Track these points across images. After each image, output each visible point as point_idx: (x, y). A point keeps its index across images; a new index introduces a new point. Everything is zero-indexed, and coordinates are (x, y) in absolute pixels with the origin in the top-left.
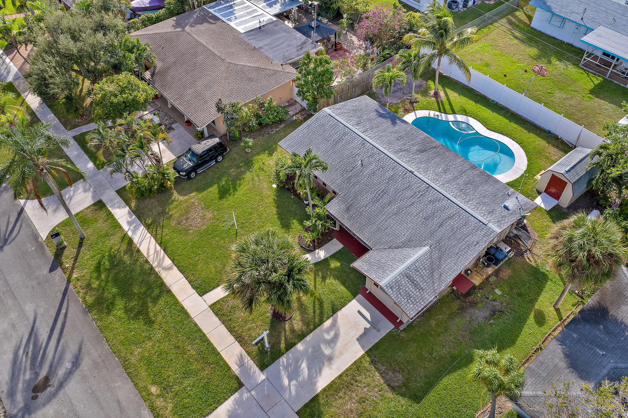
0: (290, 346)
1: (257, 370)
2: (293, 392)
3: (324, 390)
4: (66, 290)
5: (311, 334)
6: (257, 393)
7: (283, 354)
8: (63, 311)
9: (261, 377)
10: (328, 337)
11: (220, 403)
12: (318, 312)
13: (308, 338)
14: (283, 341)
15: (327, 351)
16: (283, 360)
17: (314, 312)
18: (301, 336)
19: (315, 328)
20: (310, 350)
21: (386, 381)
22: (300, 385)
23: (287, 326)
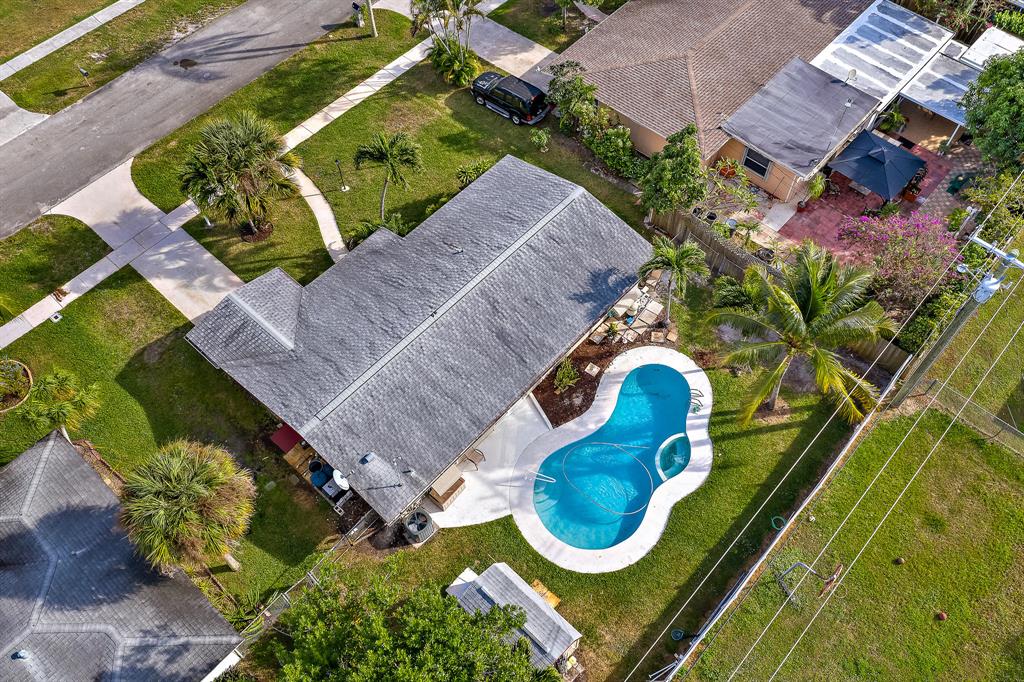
0: (208, 247)
1: (182, 223)
2: (151, 258)
3: (149, 285)
4: (299, 45)
5: (222, 264)
6: (156, 227)
7: (198, 241)
8: (271, 52)
9: (174, 228)
10: (217, 281)
11: (150, 198)
12: (252, 266)
13: (217, 262)
14: (215, 239)
15: (197, 282)
16: (193, 243)
17: (252, 263)
18: (220, 256)
19: (229, 267)
20: (201, 266)
21: (150, 345)
22: (158, 263)
23: (235, 239)
